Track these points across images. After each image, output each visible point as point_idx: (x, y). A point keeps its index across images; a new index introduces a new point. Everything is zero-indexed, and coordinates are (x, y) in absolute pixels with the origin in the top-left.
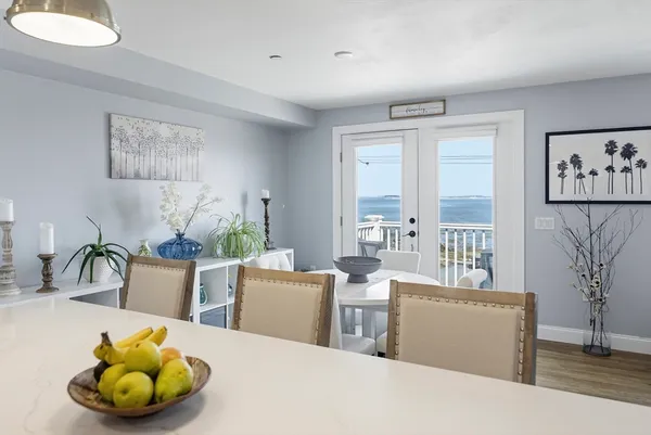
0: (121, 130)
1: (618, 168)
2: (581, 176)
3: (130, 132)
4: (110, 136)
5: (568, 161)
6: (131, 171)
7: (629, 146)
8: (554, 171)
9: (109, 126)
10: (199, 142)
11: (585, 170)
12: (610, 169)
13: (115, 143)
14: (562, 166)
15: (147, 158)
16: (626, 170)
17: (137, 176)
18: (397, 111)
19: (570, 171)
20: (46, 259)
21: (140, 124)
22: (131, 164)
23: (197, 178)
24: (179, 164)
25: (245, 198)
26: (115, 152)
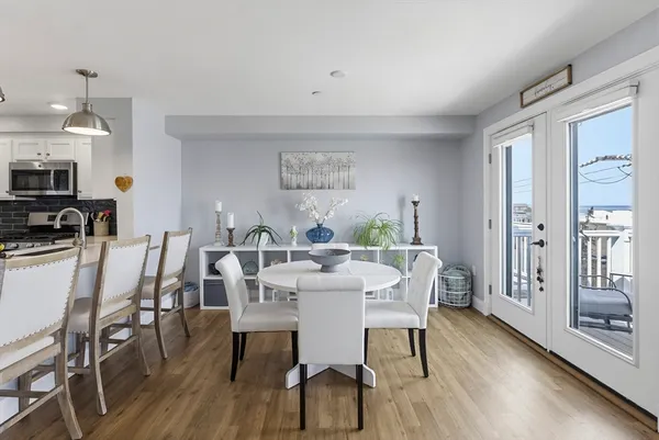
0: (288, 161)
3: (294, 162)
4: (281, 165)
6: (294, 185)
9: (281, 159)
10: (349, 161)
13: (284, 169)
15: (306, 176)
17: (299, 187)
20: (230, 231)
21: (301, 156)
22: (295, 180)
23: (348, 186)
24: (332, 177)
25: (402, 202)
26: (284, 174)
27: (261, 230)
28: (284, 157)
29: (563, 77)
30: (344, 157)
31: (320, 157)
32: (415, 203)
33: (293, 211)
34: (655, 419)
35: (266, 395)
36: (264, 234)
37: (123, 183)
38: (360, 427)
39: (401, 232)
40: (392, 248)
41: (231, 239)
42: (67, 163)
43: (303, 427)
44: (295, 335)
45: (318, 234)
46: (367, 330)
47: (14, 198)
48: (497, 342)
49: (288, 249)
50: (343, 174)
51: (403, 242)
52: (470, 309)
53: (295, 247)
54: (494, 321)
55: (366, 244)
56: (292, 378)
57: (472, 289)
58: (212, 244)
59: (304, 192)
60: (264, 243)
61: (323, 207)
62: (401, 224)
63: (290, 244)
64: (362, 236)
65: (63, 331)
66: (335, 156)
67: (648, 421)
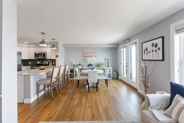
1: (154, 51)
2: (147, 53)
3: (85, 52)
5: (145, 49)
7: (156, 44)
8: (143, 52)
11: (148, 52)
12: (152, 51)
14: (144, 51)
15: (88, 55)
16: (156, 51)
17: (86, 57)
18: (125, 42)
19: (146, 52)
21: (87, 51)
22: (86, 55)
23: (95, 56)
24: (92, 55)
25: (105, 59)
26: (84, 54)
27: (79, 65)
28: (84, 51)
29: (128, 41)
30: (95, 51)
31: (90, 51)
32: (108, 60)
33: (85, 61)
34: (137, 90)
35: (83, 89)
36: (80, 65)
37: (57, 56)
38: (97, 91)
39: (105, 65)
40: (103, 68)
41: (74, 66)
42: (44, 52)
43: (89, 91)
44: (87, 80)
45: (90, 65)
46: (98, 79)
47: (35, 59)
48: (120, 83)
49: (85, 68)
50: (95, 54)
51: (106, 67)
52: (118, 79)
53: (86, 68)
54: (121, 80)
55: (99, 67)
56: (87, 86)
57: (118, 75)
58: (70, 67)
59: (87, 58)
60: (80, 67)
61: (91, 60)
62: (105, 63)
63: (85, 67)
64: (98, 66)
65: (57, 78)
66: (93, 51)
67: (136, 90)
